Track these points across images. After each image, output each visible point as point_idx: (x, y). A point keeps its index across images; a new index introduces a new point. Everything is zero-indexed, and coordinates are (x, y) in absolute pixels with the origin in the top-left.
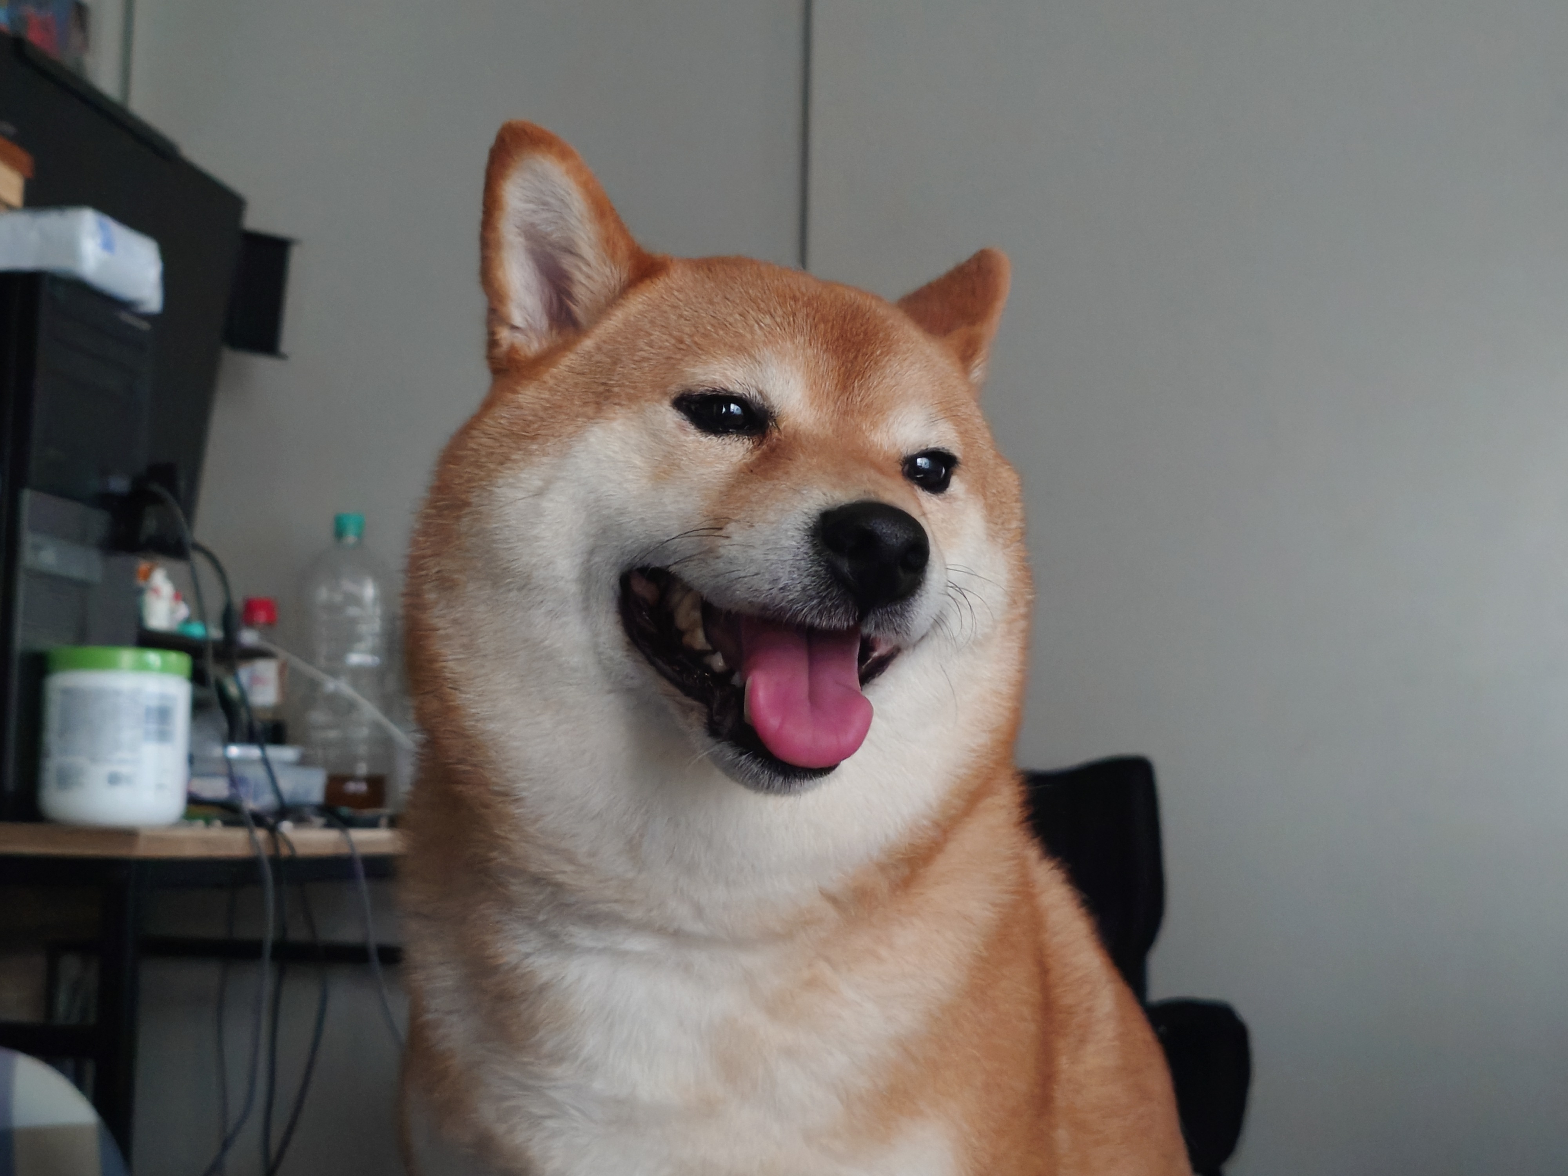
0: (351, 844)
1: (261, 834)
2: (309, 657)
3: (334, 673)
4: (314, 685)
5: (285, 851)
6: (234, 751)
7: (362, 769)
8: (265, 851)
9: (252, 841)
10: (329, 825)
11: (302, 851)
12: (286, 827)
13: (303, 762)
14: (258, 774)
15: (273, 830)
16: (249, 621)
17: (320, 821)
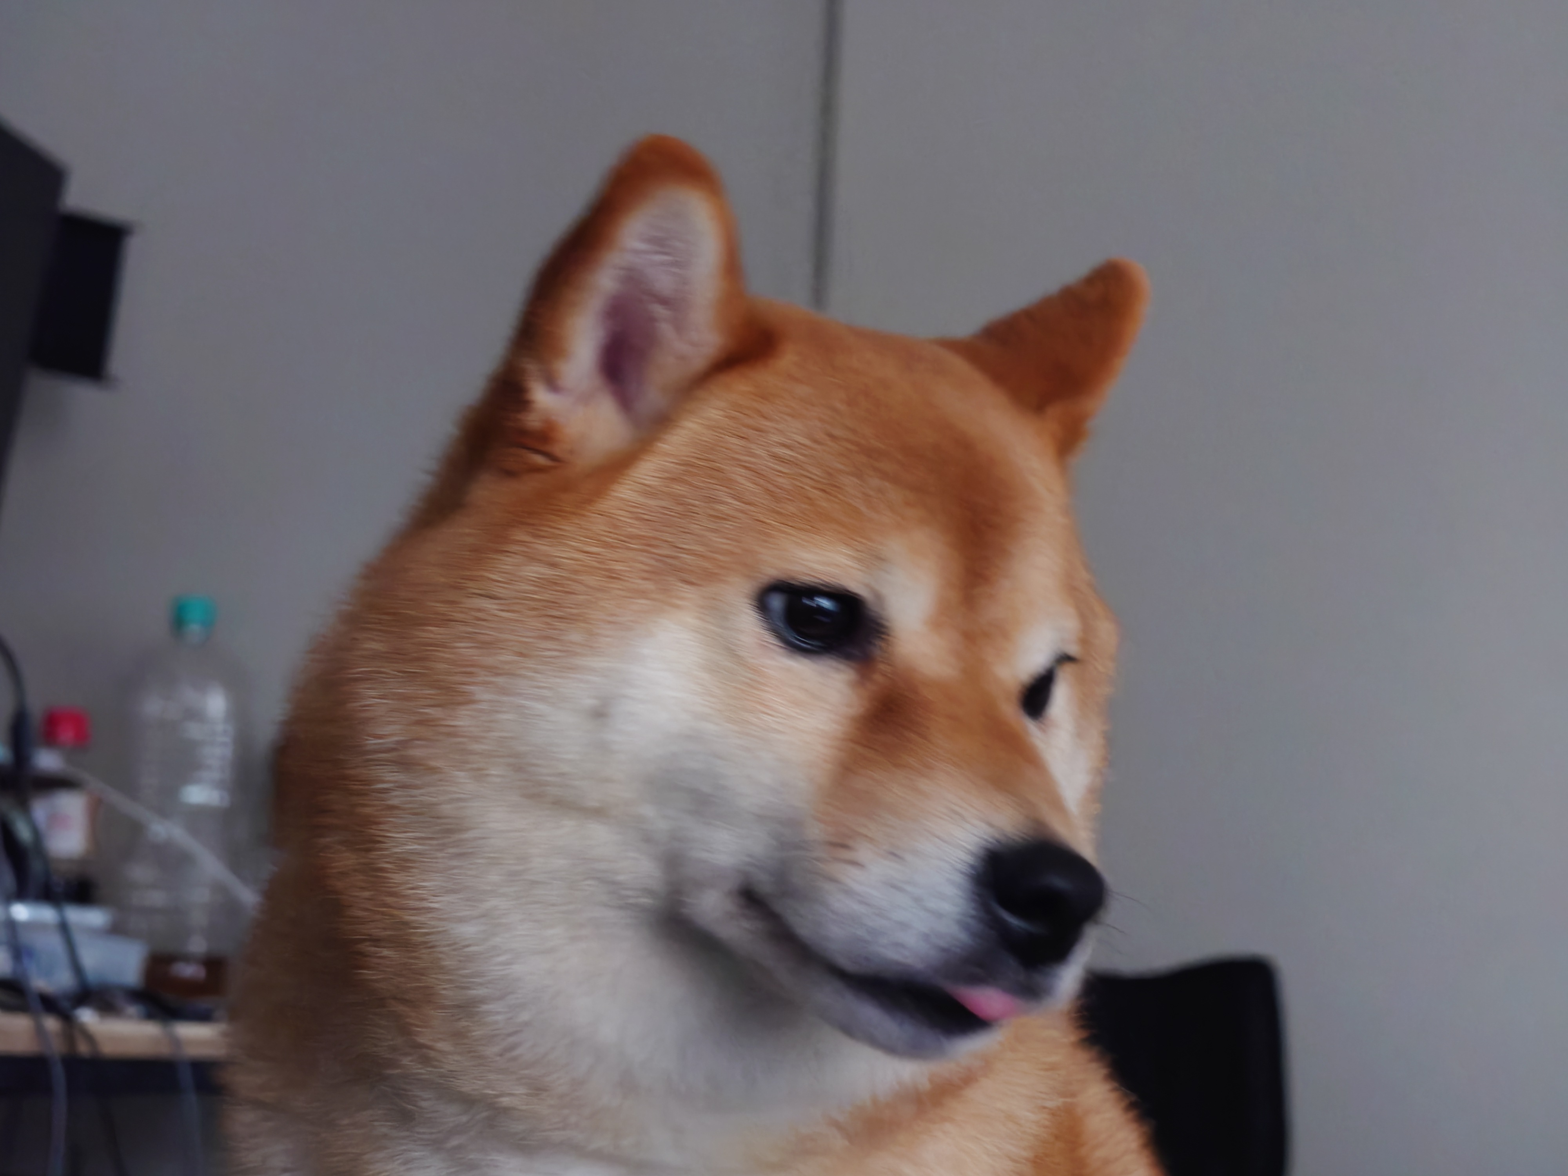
0: (176, 1042)
1: (51, 1024)
2: (131, 789)
3: (164, 813)
4: (136, 828)
5: (83, 1048)
6: (21, 912)
7: (198, 945)
8: (57, 1047)
9: (40, 1031)
10: (150, 1016)
11: (108, 1049)
12: (87, 1016)
13: (116, 930)
14: (53, 943)
15: (67, 1018)
16: (50, 738)
17: (132, 1010)
